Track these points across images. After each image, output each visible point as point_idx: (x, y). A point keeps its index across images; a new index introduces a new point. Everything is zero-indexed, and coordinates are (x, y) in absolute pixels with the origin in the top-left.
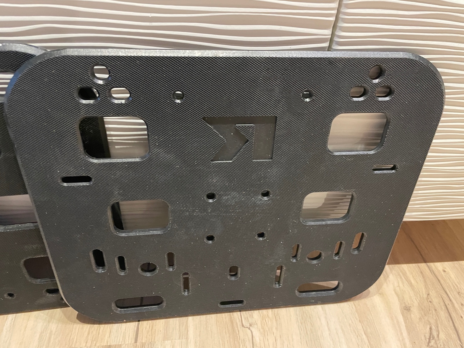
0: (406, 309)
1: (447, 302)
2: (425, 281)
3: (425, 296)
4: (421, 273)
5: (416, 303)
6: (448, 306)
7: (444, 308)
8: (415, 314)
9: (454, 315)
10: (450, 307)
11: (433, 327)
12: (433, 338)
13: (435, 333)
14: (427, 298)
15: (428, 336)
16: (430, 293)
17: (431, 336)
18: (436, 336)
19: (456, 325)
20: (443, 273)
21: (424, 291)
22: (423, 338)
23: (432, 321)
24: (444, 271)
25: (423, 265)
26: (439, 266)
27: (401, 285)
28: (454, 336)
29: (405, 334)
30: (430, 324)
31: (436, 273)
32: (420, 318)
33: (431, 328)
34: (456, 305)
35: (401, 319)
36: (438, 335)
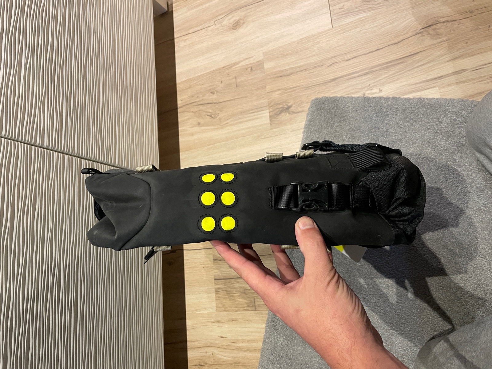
0: (199, 124)
1: (196, 104)
3: (193, 114)
4: (183, 112)
5: (197, 119)
6: (198, 104)
7: (198, 106)
8: (200, 120)
9: (202, 103)
10: (199, 103)
11: (207, 114)
12: (211, 115)
13: (209, 114)
15: (210, 118)
16: (192, 110)
17: (210, 116)
18: (211, 114)
19: (206, 103)
22: (211, 120)
23: (204, 113)
24: (182, 100)
25: (179, 110)
26: (179, 103)
27: (188, 124)
28: (210, 105)
30: (205, 115)
31: (183, 105)
32: (203, 119)
33: (207, 115)
34: (198, 100)
35: (203, 128)
36: (210, 113)
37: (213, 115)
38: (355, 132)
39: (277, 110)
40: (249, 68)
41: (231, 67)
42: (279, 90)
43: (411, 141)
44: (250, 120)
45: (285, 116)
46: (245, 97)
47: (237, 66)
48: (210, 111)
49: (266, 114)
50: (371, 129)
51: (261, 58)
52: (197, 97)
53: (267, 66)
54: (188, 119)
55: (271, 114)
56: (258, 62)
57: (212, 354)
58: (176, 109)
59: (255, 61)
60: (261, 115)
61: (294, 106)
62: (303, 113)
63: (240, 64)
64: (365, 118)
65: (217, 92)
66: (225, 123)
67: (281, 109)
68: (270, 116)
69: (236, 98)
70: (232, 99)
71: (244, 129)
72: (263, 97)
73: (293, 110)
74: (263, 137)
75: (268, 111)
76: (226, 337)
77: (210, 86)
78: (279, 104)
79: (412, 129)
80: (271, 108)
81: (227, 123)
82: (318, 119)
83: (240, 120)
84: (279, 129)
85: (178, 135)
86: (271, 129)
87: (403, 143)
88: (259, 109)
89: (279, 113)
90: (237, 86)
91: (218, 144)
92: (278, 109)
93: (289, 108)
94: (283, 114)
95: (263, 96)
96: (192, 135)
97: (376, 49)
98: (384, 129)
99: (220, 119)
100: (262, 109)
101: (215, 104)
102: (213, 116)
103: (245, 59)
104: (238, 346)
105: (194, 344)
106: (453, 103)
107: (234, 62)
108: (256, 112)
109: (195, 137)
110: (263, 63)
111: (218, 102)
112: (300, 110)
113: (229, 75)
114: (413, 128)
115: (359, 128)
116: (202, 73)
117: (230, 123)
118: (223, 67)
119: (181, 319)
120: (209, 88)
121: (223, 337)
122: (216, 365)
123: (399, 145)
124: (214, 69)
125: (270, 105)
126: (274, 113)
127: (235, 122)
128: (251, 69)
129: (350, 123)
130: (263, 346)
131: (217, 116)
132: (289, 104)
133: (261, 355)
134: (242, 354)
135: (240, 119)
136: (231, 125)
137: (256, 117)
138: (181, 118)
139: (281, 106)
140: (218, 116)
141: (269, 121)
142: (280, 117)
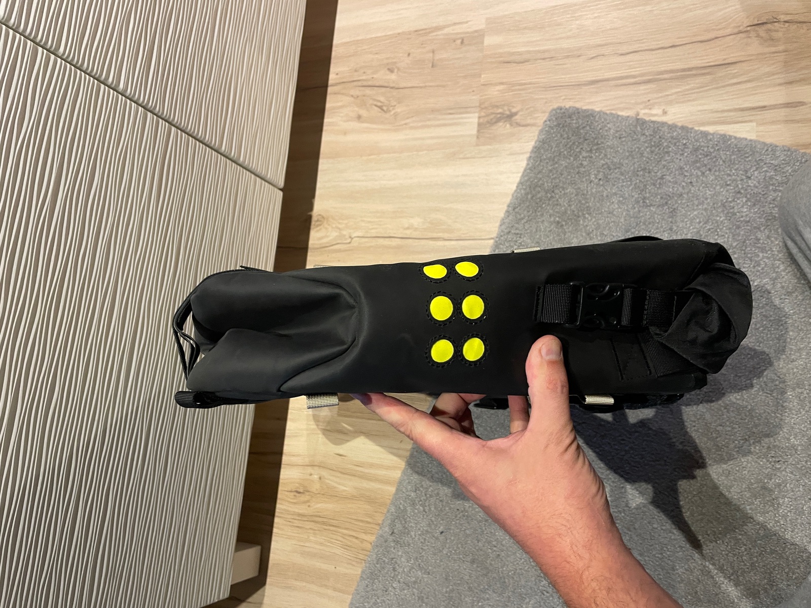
0: (359, 117)
1: (360, 83)
2: (343, 94)
3: (352, 99)
4: (335, 94)
5: (356, 109)
7: (363, 88)
8: (363, 113)
9: (370, 83)
10: (365, 83)
11: (375, 103)
12: (382, 106)
13: (379, 104)
14: (354, 98)
15: (380, 110)
16: (352, 94)
17: (380, 107)
19: (377, 85)
20: (338, 76)
21: (348, 98)
22: (380, 114)
23: (371, 102)
24: (337, 74)
25: (330, 90)
26: (332, 76)
27: (342, 115)
28: (383, 90)
29: (374, 126)
30: (372, 104)
31: (338, 82)
32: (367, 110)
33: (376, 106)
34: (364, 78)
35: (365, 125)
36: (381, 102)
37: (385, 106)
38: (612, 171)
39: (492, 116)
40: (458, 39)
41: (430, 33)
42: (502, 83)
43: (697, 199)
44: (445, 125)
45: (503, 128)
46: (443, 86)
47: (440, 33)
48: (382, 99)
49: (473, 120)
50: (638, 171)
51: (483, 27)
52: (364, 73)
53: (488, 41)
54: (342, 107)
55: (481, 120)
56: (476, 31)
57: (320, 478)
58: (326, 86)
59: (469, 30)
60: (465, 120)
61: (521, 113)
62: (534, 128)
63: (446, 31)
64: (632, 152)
65: (399, 69)
66: (403, 122)
67: (499, 116)
68: (479, 125)
69: (427, 84)
70: (421, 85)
71: (432, 138)
72: (473, 91)
73: (518, 121)
74: (461, 156)
75: (477, 115)
76: (345, 456)
77: (387, 59)
78: (497, 107)
79: (702, 180)
80: (484, 110)
81: (405, 124)
82: (556, 140)
83: (428, 123)
84: (489, 147)
85: (321, 130)
86: (477, 145)
87: (684, 201)
88: (463, 109)
89: (494, 120)
90: (433, 66)
91: (385, 155)
92: (494, 115)
93: (511, 116)
94: (501, 124)
95: (474, 89)
96: (345, 133)
97: (671, 45)
98: (658, 174)
99: (396, 115)
100: (469, 110)
101: (392, 90)
102: (385, 108)
103: (455, 24)
104: (362, 472)
105: (294, 460)
106: (774, 151)
107: (434, 25)
108: (457, 113)
109: (350, 138)
110: (483, 36)
111: (397, 86)
112: (529, 121)
113: (424, 46)
114: (704, 179)
115: (618, 166)
116: (379, 35)
117: (411, 125)
118: (416, 31)
119: (278, 419)
120: (385, 61)
121: (341, 455)
122: (323, 494)
123: (676, 202)
124: (400, 31)
125: (483, 106)
126: (486, 119)
127: (420, 124)
128: (462, 43)
129: (606, 155)
130: (402, 476)
131: (391, 108)
132: (514, 110)
133: (397, 490)
134: (365, 484)
135: (429, 120)
136: (412, 128)
137: (455, 121)
138: (331, 103)
139: (500, 110)
140: (393, 109)
141: (475, 132)
142: (494, 127)
